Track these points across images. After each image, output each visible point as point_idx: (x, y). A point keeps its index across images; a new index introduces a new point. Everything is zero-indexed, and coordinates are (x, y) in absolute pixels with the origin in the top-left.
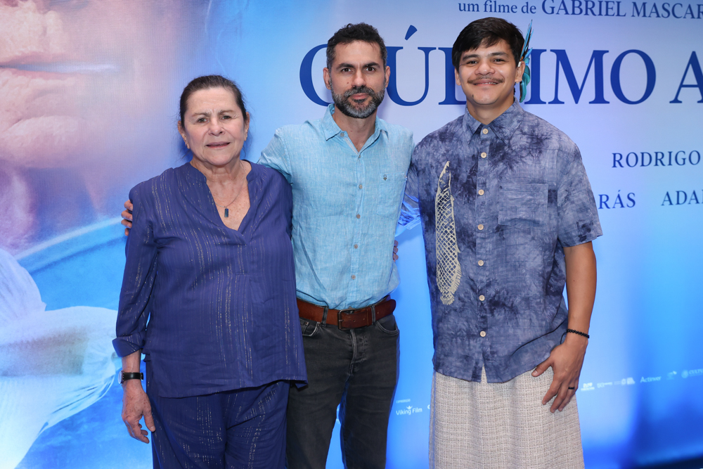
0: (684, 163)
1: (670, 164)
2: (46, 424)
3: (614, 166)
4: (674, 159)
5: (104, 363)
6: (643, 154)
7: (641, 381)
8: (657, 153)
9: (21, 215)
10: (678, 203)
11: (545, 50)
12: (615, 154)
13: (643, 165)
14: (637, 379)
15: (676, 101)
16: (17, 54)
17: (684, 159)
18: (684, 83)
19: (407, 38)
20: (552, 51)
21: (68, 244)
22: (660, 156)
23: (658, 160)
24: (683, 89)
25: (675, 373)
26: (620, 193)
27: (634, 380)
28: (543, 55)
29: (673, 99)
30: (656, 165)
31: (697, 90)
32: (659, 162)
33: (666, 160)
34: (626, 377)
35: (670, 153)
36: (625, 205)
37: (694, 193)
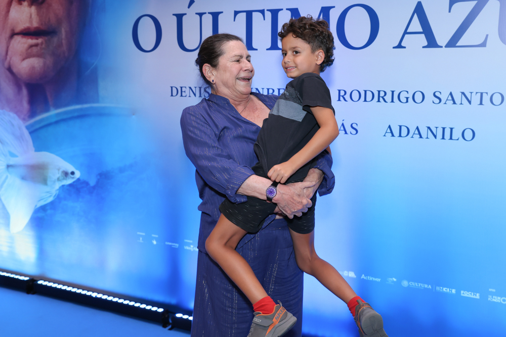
0: (407, 102)
1: (392, 101)
2: (36, 206)
3: (339, 100)
4: (396, 97)
5: (54, 182)
6: (365, 91)
7: (362, 277)
8: (379, 92)
9: (26, 105)
10: (400, 136)
11: (282, 9)
12: (339, 91)
13: (365, 100)
14: (358, 274)
15: (400, 46)
16: (23, 28)
17: (407, 98)
18: (409, 31)
19: (189, 7)
20: (287, 9)
21: (41, 120)
22: (382, 94)
23: (381, 97)
24: (406, 36)
25: (395, 280)
26: (344, 122)
27: (355, 274)
28: (280, 14)
29: (396, 44)
30: (379, 101)
31: (423, 36)
32: (381, 99)
33: (388, 98)
34: (348, 271)
35: (393, 92)
36: (348, 132)
37: (417, 128)
